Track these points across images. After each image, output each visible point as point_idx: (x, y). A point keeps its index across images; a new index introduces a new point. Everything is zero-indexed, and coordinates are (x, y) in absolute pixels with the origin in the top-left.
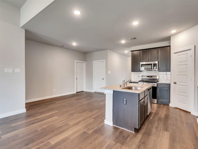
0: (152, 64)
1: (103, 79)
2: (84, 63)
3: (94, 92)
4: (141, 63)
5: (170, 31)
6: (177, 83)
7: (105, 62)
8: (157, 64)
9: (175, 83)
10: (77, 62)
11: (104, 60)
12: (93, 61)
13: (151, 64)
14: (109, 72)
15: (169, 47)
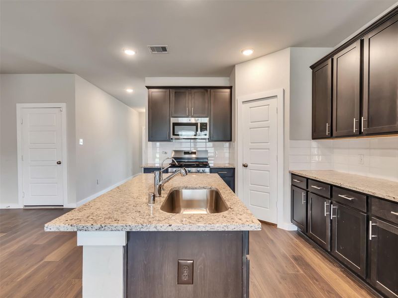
1: (59, 163)
3: (22, 207)
4: (173, 120)
5: (242, 51)
6: (249, 165)
7: (64, 110)
8: (207, 123)
9: (245, 166)
11: (63, 105)
12: (19, 106)
13: (196, 124)
14: (81, 140)
15: (228, 90)
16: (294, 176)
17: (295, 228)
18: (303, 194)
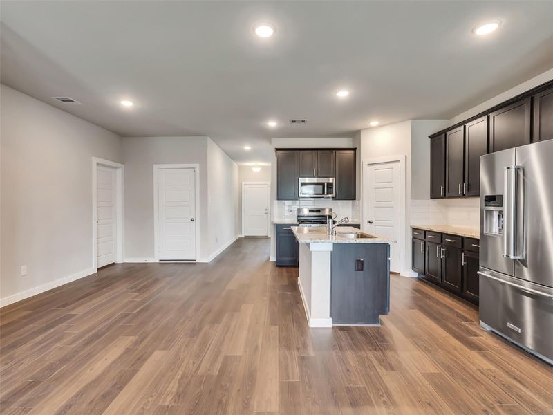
0: (324, 183)
1: (192, 220)
2: (116, 168)
3: (158, 261)
4: (302, 180)
6: (374, 222)
7: (198, 170)
8: (333, 183)
9: (370, 222)
10: (98, 164)
11: (197, 166)
12: (156, 167)
13: (322, 184)
15: (352, 152)
16: (414, 229)
17: (415, 275)
18: (422, 244)
